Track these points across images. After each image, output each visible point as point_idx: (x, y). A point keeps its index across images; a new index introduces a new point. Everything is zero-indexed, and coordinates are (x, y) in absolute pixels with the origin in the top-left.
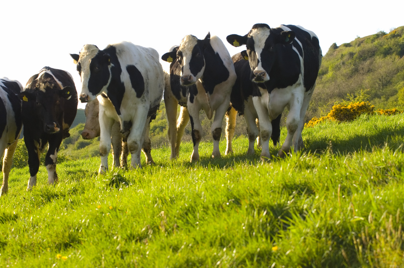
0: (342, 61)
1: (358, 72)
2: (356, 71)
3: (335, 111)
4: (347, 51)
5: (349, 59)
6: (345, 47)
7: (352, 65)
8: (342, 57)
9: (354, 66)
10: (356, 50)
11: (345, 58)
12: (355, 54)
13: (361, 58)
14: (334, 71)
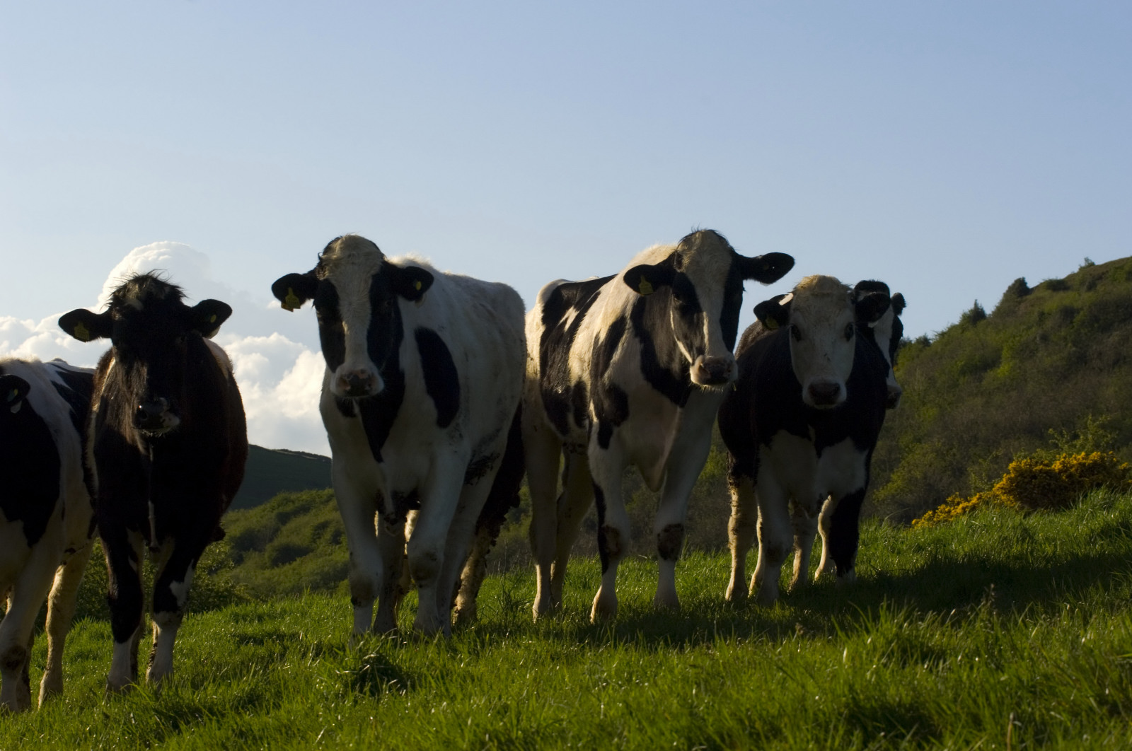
0: (1040, 332)
1: (1086, 364)
2: (1080, 360)
3: (1016, 477)
4: (1054, 302)
5: (1060, 326)
6: (1050, 291)
7: (1070, 345)
8: (1041, 320)
9: (1074, 345)
10: (1082, 299)
11: (1049, 324)
12: (1078, 311)
13: (1096, 325)
14: (1018, 361)
